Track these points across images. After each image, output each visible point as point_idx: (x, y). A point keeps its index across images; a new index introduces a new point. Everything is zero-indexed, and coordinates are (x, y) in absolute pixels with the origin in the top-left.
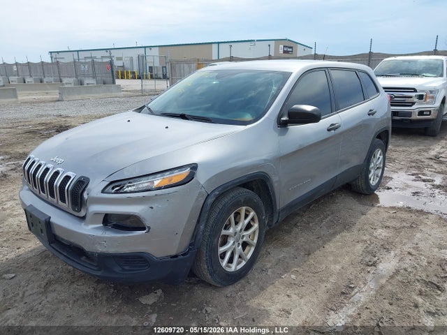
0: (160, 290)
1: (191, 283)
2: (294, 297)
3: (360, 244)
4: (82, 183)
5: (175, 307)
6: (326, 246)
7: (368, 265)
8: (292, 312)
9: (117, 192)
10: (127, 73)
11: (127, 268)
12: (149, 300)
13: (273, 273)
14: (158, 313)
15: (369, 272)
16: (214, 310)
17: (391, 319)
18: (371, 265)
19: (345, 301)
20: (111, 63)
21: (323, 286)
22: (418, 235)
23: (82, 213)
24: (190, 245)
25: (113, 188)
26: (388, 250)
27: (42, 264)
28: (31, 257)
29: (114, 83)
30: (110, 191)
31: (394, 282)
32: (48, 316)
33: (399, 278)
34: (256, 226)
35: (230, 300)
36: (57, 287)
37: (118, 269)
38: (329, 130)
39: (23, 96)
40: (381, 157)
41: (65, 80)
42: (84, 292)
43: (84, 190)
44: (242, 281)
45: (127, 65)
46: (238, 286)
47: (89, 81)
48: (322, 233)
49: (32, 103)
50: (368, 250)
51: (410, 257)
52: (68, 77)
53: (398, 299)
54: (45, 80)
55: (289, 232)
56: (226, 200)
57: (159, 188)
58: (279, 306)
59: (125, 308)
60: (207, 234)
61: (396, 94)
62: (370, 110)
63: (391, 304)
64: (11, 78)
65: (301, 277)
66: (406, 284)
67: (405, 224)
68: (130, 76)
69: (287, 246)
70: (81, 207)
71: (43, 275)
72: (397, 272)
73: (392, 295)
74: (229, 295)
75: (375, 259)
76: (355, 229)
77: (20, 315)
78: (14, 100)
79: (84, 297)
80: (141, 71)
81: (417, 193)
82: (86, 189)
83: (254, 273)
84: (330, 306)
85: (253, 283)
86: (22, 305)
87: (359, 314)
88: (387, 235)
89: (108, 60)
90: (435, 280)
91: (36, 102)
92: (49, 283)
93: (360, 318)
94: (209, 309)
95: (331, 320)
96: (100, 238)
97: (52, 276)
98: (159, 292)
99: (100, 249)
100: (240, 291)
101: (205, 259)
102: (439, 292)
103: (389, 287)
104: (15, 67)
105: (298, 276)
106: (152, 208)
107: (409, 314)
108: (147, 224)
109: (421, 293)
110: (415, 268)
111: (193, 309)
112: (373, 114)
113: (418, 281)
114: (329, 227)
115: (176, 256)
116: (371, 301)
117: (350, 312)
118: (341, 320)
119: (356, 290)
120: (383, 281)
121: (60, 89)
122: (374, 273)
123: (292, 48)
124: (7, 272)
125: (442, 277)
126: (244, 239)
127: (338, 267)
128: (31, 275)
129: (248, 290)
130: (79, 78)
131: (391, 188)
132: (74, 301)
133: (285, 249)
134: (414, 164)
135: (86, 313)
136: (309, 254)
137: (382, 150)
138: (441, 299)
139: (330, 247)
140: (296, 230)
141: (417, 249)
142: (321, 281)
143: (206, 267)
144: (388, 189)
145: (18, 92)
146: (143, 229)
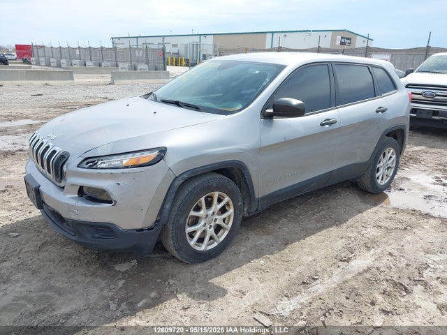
0: (135, 261)
1: (165, 258)
2: (255, 280)
3: (343, 240)
4: (64, 158)
5: (143, 276)
6: (307, 239)
7: (341, 261)
8: (247, 294)
9: (90, 167)
10: (181, 60)
11: (97, 235)
12: (123, 267)
13: (245, 257)
14: (126, 279)
15: (339, 267)
16: (176, 282)
17: (341, 311)
18: (344, 261)
19: (303, 290)
20: (163, 50)
21: (287, 274)
22: (409, 238)
23: (62, 184)
24: (157, 221)
25: (87, 164)
26: (368, 249)
27: (44, 228)
28: (37, 221)
29: (165, 69)
30: (84, 166)
31: (360, 278)
32: (34, 270)
33: (368, 275)
34: (231, 211)
35: (194, 276)
36: (51, 248)
37: (89, 236)
38: (322, 125)
39: (79, 79)
40: (394, 156)
41: (121, 65)
42: (71, 255)
43: (64, 163)
44: (213, 261)
45: (182, 52)
46: (207, 264)
47: (141, 66)
48: (310, 225)
49: (86, 86)
50: (349, 246)
51: (389, 257)
52: (124, 62)
53: (356, 295)
54: (103, 64)
55: (276, 221)
56: (197, 184)
57: (127, 167)
58: (237, 287)
59: (99, 272)
60: (174, 213)
61: (439, 93)
62: (380, 108)
63: (347, 298)
64: (74, 62)
65: (270, 263)
66: (372, 282)
67: (400, 226)
68: (184, 63)
69: (269, 234)
70: (61, 179)
71: (42, 236)
72: (368, 270)
73: (353, 290)
74: (194, 272)
75: (352, 255)
76: (344, 226)
77: (12, 267)
78: (70, 82)
79: (69, 258)
80: (195, 59)
81: (429, 196)
82: (66, 163)
83: (226, 256)
84: (286, 292)
85: (221, 264)
86: (17, 259)
87: (310, 303)
88: (375, 234)
89: (161, 47)
90: (405, 282)
91: (89, 85)
92: (44, 244)
93: (310, 306)
94: (171, 282)
95: (281, 305)
96: (73, 206)
97: (49, 239)
98: (134, 262)
99: (73, 217)
100: (206, 269)
101: (171, 235)
102: (404, 293)
103: (353, 283)
104: (78, 51)
105: (267, 262)
106: (118, 184)
107: (362, 310)
108: (114, 198)
109: (384, 292)
110: (390, 268)
111: (158, 280)
112: (383, 111)
113: (387, 281)
114: (318, 221)
115: (142, 230)
116: (328, 293)
117: (303, 300)
118: (291, 306)
119: (318, 281)
120: (349, 277)
121: (112, 73)
122: (343, 269)
123: (350, 39)
124: (14, 231)
125: (415, 281)
126: (217, 222)
127: (310, 258)
128: (32, 235)
129: (214, 269)
130: (133, 63)
131: (403, 190)
132: (60, 261)
133: (265, 237)
134: (441, 167)
135: (65, 272)
136: (287, 244)
137: (395, 150)
138: (402, 300)
139: (311, 240)
140: (284, 220)
141: (401, 250)
142: (288, 269)
143: (172, 243)
144: (401, 190)
145: (74, 75)
146: (110, 202)
